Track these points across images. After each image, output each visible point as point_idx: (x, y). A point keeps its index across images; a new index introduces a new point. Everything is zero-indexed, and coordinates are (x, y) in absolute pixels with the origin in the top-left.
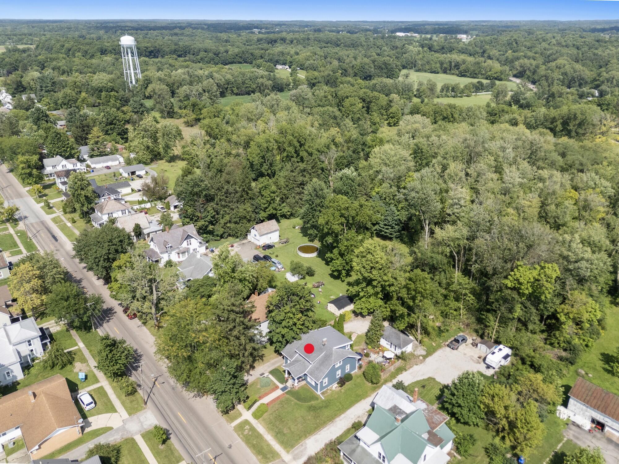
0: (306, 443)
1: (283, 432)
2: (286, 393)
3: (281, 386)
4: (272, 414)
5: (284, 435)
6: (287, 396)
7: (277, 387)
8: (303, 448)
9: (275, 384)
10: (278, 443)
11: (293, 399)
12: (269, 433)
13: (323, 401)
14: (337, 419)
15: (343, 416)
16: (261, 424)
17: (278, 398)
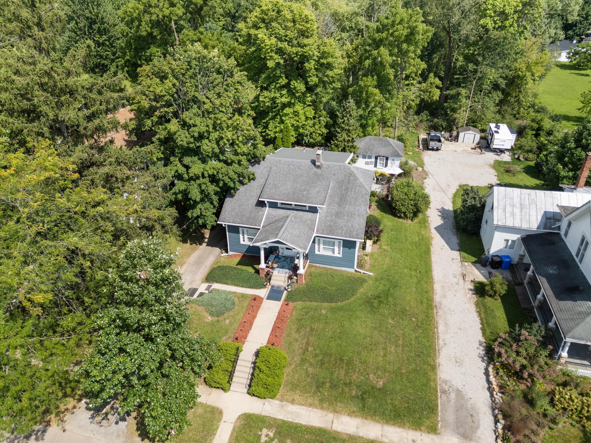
0: (445, 382)
1: (373, 388)
2: (288, 299)
3: (263, 293)
4: (303, 360)
5: (383, 391)
6: (299, 304)
7: (256, 299)
8: (453, 396)
9: (243, 296)
10: (387, 422)
11: (314, 304)
12: (335, 411)
13: (376, 279)
14: (437, 298)
15: (437, 287)
16: (293, 402)
17: (281, 319)
